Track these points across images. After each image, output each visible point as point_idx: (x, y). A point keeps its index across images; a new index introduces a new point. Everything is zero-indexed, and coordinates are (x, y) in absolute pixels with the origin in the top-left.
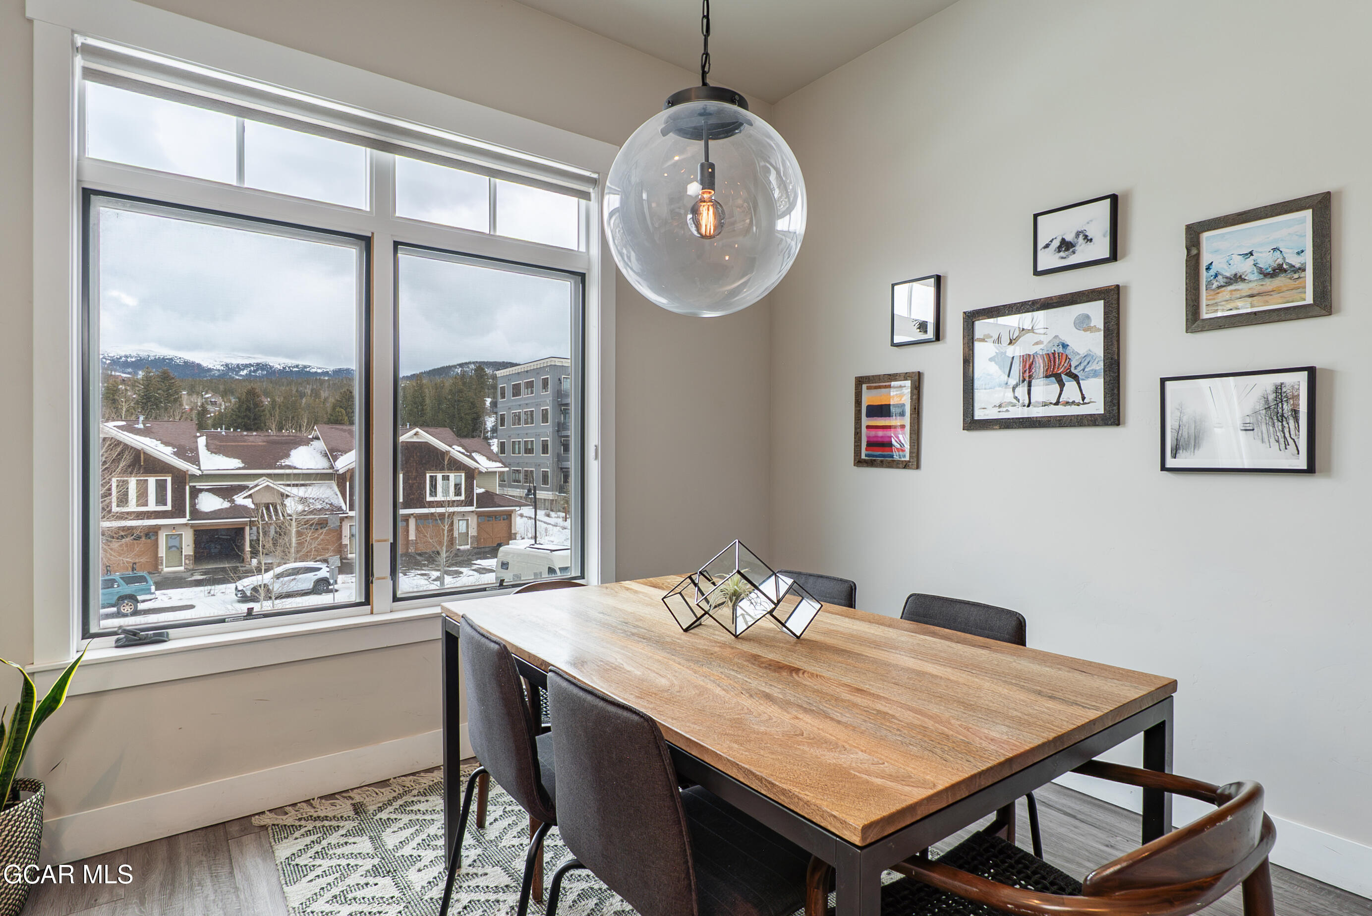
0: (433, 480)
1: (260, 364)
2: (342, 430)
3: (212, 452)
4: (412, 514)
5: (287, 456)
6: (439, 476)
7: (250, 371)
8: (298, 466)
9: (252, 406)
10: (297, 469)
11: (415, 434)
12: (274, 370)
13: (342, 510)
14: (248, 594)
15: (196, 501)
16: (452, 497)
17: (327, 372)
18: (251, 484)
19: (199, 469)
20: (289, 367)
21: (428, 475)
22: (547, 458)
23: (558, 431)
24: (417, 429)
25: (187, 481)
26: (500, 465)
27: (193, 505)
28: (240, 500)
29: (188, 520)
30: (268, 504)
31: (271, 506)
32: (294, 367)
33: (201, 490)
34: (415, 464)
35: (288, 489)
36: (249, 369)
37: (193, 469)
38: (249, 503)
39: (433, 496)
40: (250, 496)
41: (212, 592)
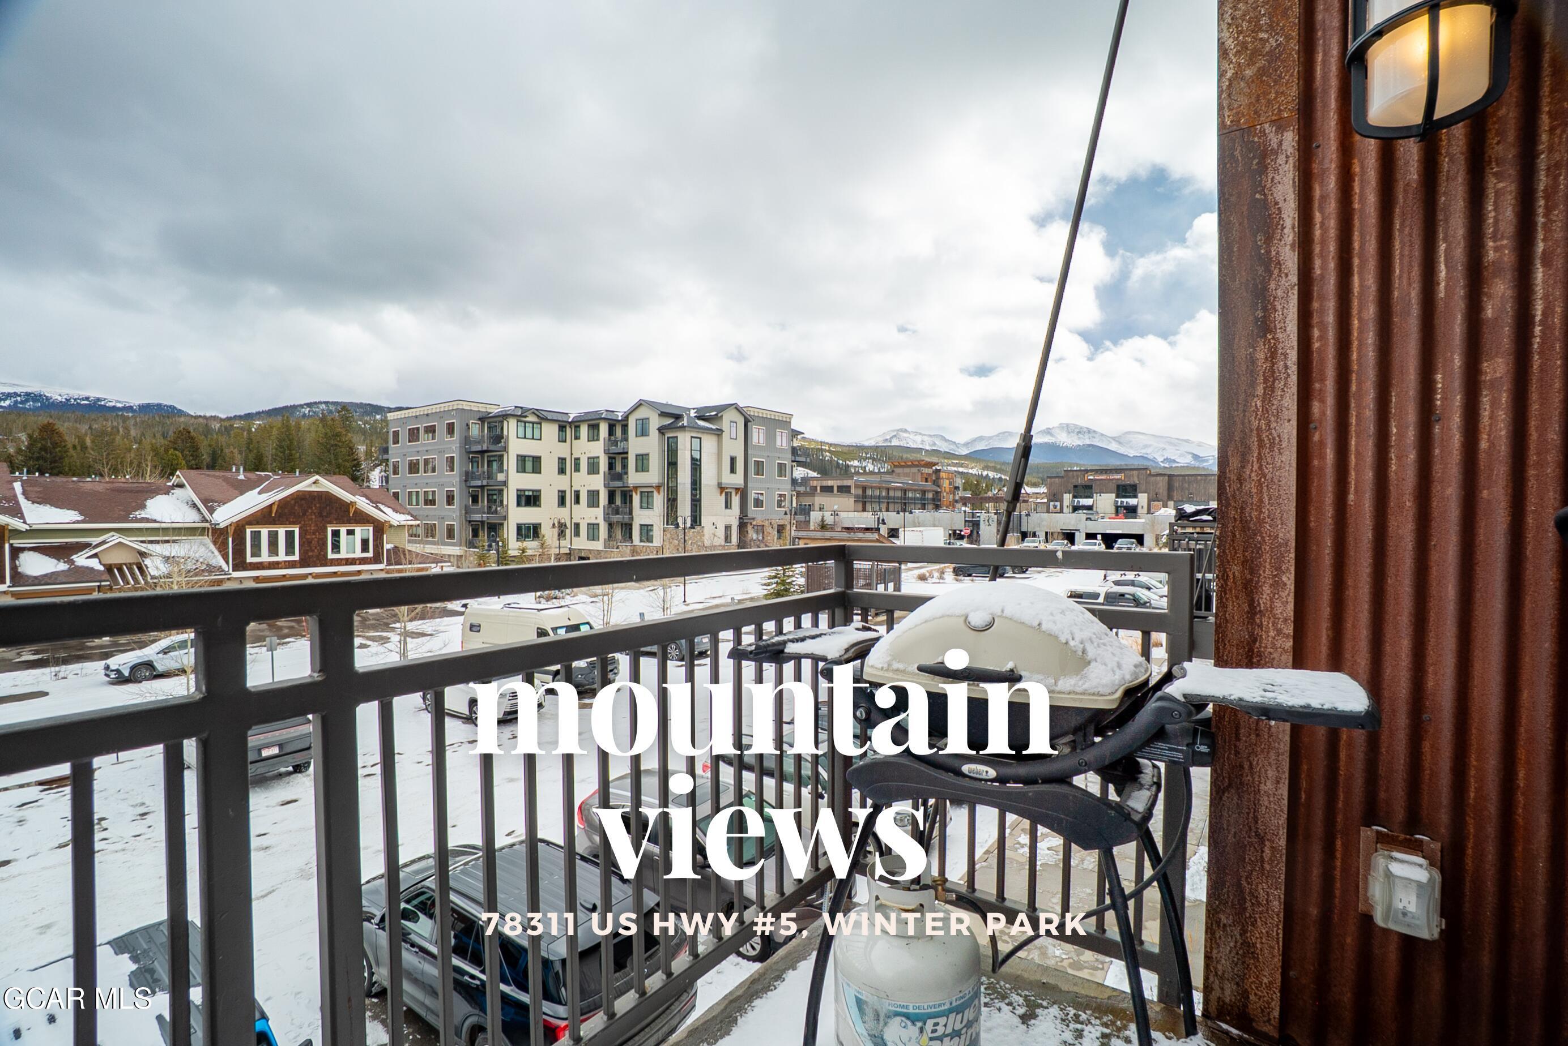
0: (336, 534)
1: (30, 394)
2: (214, 476)
3: (33, 502)
4: (310, 574)
5: (143, 507)
6: (343, 530)
7: (16, 402)
8: (159, 519)
9: (49, 444)
10: (158, 522)
11: (314, 483)
12: (53, 403)
13: (223, 571)
14: (126, 673)
15: (17, 562)
16: (358, 554)
17: (131, 407)
18: (95, 540)
19: (25, 522)
20: (75, 400)
21: (329, 530)
22: (454, 511)
23: (466, 481)
24: (317, 477)
25: (6, 538)
26: (409, 517)
27: (14, 568)
28: (81, 560)
29: (9, 587)
30: (121, 565)
31: (125, 567)
32: (83, 399)
33: (23, 550)
34: (313, 517)
35: (150, 546)
36: (13, 399)
37: (16, 523)
38: (95, 564)
39: (335, 553)
40: (95, 556)
41: (61, 675)
